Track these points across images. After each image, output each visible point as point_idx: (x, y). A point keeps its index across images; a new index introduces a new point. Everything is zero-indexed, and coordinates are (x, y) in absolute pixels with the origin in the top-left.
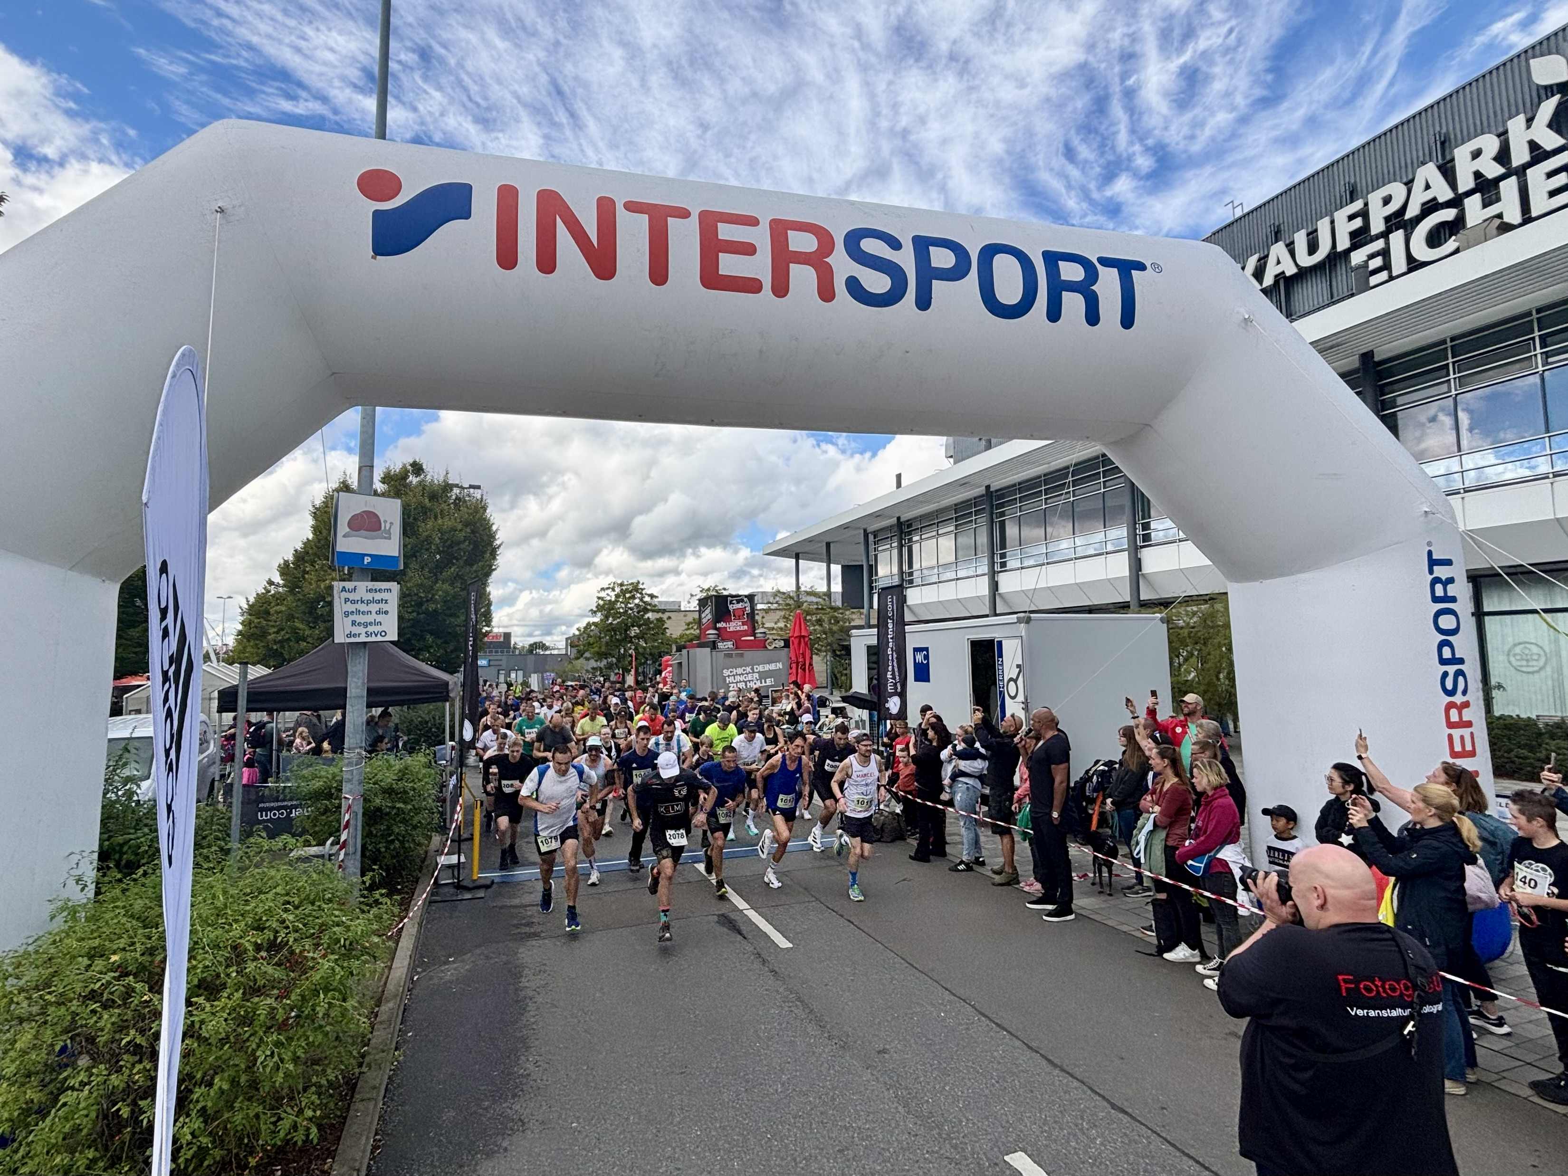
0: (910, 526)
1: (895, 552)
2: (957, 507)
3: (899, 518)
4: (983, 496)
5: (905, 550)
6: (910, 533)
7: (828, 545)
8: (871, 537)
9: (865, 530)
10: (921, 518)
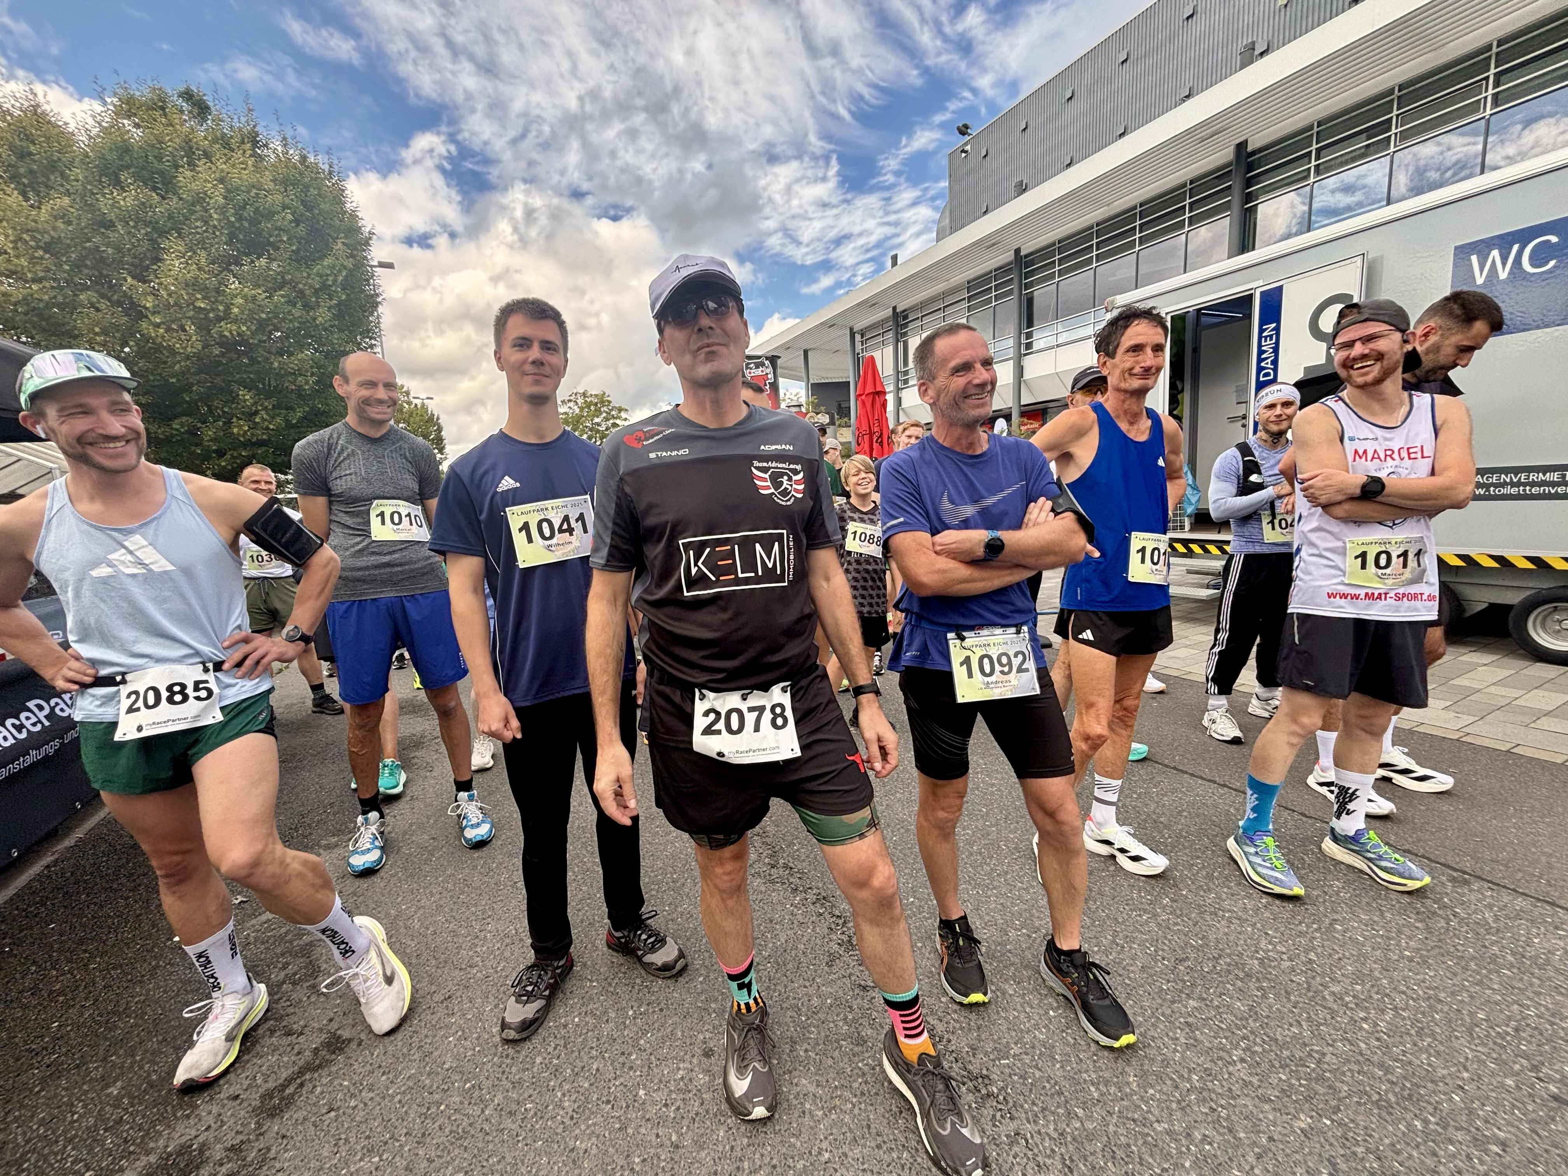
0: (905, 317)
1: (889, 350)
2: (971, 285)
3: (894, 308)
4: (1011, 263)
5: (901, 346)
6: (906, 325)
7: (806, 352)
8: (858, 337)
9: (851, 329)
10: (922, 305)
